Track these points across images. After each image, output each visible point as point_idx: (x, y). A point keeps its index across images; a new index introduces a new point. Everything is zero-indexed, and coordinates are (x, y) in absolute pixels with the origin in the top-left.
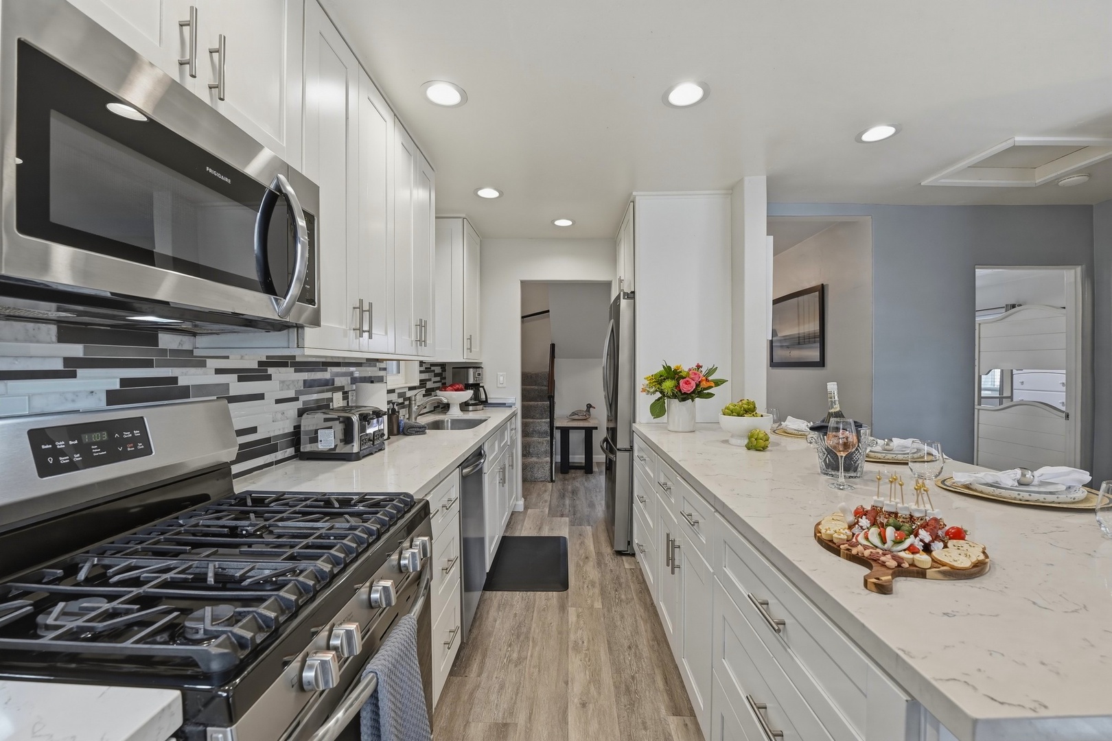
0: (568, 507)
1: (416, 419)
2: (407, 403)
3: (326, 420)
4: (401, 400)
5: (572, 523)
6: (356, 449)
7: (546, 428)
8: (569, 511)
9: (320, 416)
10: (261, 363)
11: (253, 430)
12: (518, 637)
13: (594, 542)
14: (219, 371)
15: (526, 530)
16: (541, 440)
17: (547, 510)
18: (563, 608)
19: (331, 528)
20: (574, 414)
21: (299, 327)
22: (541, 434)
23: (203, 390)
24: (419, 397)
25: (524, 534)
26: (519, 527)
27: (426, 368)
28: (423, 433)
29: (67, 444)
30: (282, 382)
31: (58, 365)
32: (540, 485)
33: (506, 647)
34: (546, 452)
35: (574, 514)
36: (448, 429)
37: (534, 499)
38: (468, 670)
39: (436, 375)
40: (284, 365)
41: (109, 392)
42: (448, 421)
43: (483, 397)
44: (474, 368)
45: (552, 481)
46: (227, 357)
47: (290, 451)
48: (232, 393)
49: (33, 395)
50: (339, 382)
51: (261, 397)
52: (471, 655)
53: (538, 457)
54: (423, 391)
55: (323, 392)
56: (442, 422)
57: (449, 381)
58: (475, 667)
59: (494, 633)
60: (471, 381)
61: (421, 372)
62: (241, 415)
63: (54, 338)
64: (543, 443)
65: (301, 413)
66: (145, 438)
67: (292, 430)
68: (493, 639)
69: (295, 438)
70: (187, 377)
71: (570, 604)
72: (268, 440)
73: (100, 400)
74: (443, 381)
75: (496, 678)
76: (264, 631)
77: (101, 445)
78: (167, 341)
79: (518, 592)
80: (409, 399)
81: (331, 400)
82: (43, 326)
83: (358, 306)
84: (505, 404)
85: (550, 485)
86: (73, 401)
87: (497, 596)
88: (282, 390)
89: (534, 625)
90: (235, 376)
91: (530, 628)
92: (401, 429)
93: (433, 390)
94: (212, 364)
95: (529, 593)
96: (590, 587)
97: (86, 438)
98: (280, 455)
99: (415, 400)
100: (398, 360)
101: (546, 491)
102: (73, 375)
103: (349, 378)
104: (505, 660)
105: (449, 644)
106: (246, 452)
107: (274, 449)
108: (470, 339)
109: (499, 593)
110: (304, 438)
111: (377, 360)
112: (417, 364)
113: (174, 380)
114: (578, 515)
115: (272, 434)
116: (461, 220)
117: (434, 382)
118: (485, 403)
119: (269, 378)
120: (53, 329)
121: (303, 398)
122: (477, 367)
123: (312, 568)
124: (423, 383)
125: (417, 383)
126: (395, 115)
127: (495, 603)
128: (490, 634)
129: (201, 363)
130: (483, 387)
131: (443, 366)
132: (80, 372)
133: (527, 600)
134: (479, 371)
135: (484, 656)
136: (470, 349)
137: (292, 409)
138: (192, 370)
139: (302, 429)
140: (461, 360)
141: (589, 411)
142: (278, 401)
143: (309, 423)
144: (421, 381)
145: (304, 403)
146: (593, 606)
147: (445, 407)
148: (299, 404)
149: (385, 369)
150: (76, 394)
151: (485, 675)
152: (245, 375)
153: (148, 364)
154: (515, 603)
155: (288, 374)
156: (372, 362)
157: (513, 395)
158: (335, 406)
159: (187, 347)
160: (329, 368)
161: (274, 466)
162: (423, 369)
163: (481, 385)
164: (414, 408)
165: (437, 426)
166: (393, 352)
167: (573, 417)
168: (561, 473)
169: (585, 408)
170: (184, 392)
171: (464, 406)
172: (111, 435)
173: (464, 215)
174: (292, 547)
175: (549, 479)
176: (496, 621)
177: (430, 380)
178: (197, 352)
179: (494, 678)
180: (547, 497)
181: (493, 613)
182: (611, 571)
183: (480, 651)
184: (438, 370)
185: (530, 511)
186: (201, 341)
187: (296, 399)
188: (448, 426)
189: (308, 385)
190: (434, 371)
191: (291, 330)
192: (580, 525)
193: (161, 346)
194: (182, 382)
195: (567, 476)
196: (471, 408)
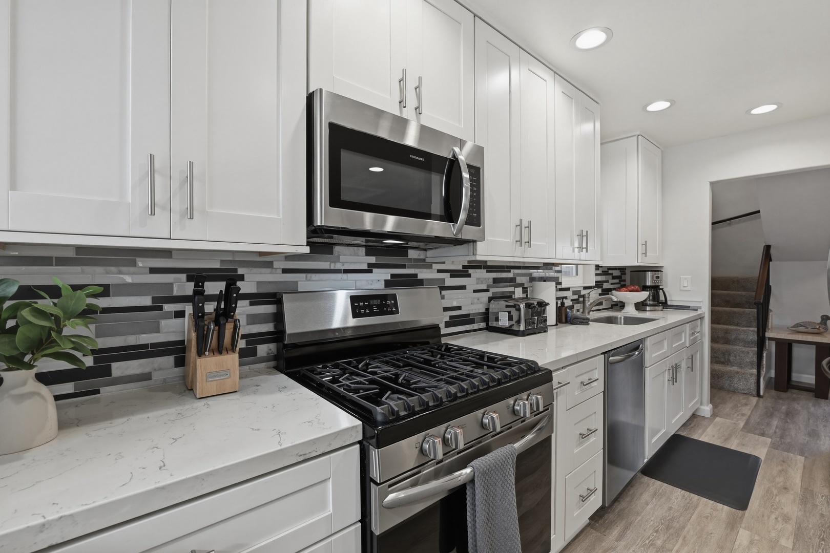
0: (774, 428)
1: (589, 313)
2: (581, 299)
3: (507, 306)
4: (576, 297)
5: (774, 446)
6: (522, 328)
7: (754, 337)
8: (775, 432)
9: (503, 303)
10: (464, 267)
11: (459, 308)
12: (668, 528)
13: (803, 476)
14: (439, 271)
15: (708, 435)
16: (747, 349)
17: (742, 424)
18: (732, 525)
19: (472, 371)
20: (798, 325)
21: (474, 242)
22: (747, 343)
23: (431, 282)
24: (594, 295)
25: (704, 438)
26: (700, 431)
27: (603, 272)
28: (587, 324)
29: (364, 304)
30: (478, 279)
31: (365, 267)
32: (741, 397)
33: (651, 531)
34: (752, 363)
35: (782, 437)
36: (621, 324)
37: (728, 409)
38: (608, 531)
39: (614, 278)
40: (479, 267)
41: (386, 281)
42: (621, 318)
43: (662, 298)
44: (651, 271)
45: (758, 395)
46: (444, 263)
47: (483, 325)
48: (447, 284)
49: (357, 280)
50: (519, 280)
51: (463, 288)
52: (614, 521)
53: (741, 367)
54: (600, 291)
55: (507, 287)
56: (616, 318)
57: (628, 282)
58: (615, 532)
59: (643, 514)
60: (649, 283)
61: (597, 275)
62: (452, 298)
63: (364, 254)
64: (748, 353)
65: (490, 299)
66: (396, 305)
67: (484, 310)
68: (639, 518)
69: (486, 316)
70: (423, 274)
71: (743, 525)
72: (468, 315)
73: (382, 285)
74: (622, 283)
75: (634, 551)
76: (407, 412)
77: (377, 306)
78: (412, 254)
79: (680, 490)
80: (583, 296)
81: (514, 293)
82: (360, 248)
83: (519, 224)
84: (689, 307)
85: (754, 400)
86: (371, 284)
87: (655, 485)
88: (478, 284)
89: (689, 527)
90: (448, 274)
91: (684, 527)
92: (569, 319)
93: (610, 290)
94: (436, 267)
95: (692, 495)
96: (780, 519)
97: (372, 302)
98: (476, 326)
99: (588, 298)
100: (577, 265)
101: (746, 404)
102: (371, 272)
103: (528, 278)
104: (647, 542)
105: (584, 498)
106: (453, 322)
107: (472, 322)
108: (645, 245)
109: (659, 483)
110: (491, 317)
111: (554, 264)
112: (593, 268)
113: (416, 275)
114: (788, 440)
115: (471, 312)
116: (635, 138)
117: (612, 284)
118: (665, 305)
119: (469, 276)
120: (364, 249)
121: (492, 290)
122: (656, 270)
123: (445, 388)
124: (599, 284)
125: (593, 284)
126: (555, 73)
127: (651, 489)
128: (638, 514)
129: (429, 266)
130: (662, 289)
131: (622, 269)
132: (374, 270)
133: (688, 501)
134: (659, 274)
135: (626, 528)
136: (645, 254)
137: (485, 296)
138: (425, 270)
139: (490, 311)
140: (636, 264)
141: (825, 324)
142: (475, 291)
143: (494, 306)
144: (596, 282)
145: (493, 293)
146: (777, 541)
147: (621, 305)
148: (489, 294)
149: (560, 272)
150: (372, 281)
151: (623, 543)
152: (454, 274)
153: (403, 266)
154: (673, 497)
155: (482, 273)
156: (548, 266)
157: (701, 298)
158: (516, 297)
159: (422, 257)
160: (512, 271)
161: (472, 333)
162: (598, 272)
163: (660, 287)
164: (587, 304)
165: (610, 320)
166: (554, 257)
167: (798, 329)
168: (775, 390)
169: (819, 320)
170: (420, 283)
171: (640, 306)
172: (381, 302)
173: (638, 133)
174: (443, 375)
175: (755, 393)
176: (648, 504)
177: (607, 282)
178: (427, 260)
179: (631, 551)
180: (747, 410)
181: (646, 496)
182: (822, 515)
183: (624, 522)
184: (617, 273)
185: (718, 419)
186: (430, 253)
187: (487, 290)
188: (621, 322)
189: (496, 280)
190: (612, 274)
191: (470, 244)
192: (788, 451)
193: (410, 257)
194: (420, 277)
195: (784, 395)
196: (648, 308)
